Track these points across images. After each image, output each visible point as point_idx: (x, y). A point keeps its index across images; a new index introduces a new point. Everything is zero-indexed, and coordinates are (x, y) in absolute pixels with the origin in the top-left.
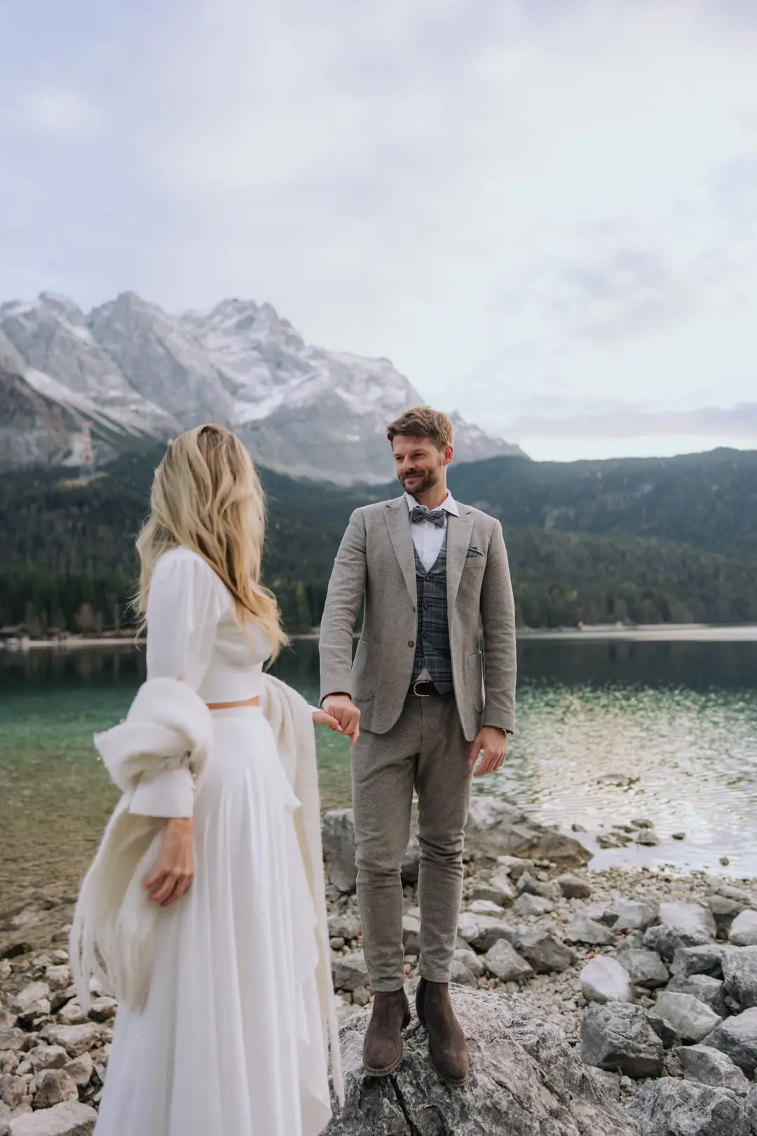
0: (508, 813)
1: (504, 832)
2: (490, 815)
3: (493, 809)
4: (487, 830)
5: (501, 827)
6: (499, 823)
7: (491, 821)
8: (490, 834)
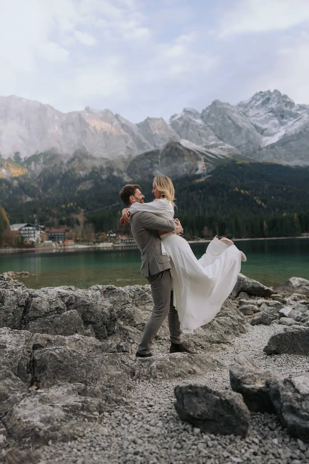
0: (305, 282)
1: (302, 288)
2: (299, 283)
3: (300, 281)
4: (297, 287)
5: (302, 287)
6: (301, 285)
7: (298, 285)
8: (298, 289)
